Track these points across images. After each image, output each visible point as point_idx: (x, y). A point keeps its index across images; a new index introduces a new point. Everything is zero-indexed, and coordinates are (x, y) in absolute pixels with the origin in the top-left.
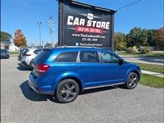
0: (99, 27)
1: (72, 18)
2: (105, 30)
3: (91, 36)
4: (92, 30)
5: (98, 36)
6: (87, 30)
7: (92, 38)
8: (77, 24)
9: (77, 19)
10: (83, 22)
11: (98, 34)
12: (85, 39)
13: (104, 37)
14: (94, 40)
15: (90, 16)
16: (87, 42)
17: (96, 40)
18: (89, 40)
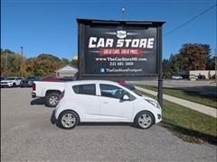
0: (137, 46)
1: (95, 39)
2: (147, 49)
3: (124, 59)
4: (124, 52)
5: (135, 59)
6: (117, 52)
7: (124, 62)
8: (103, 45)
9: (102, 40)
10: (110, 42)
11: (134, 56)
12: (114, 64)
13: (145, 59)
14: (128, 64)
15: (122, 34)
16: (117, 67)
17: (132, 64)
18: (120, 64)
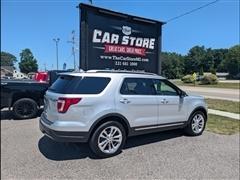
0: (140, 45)
1: (100, 33)
2: (148, 50)
3: (128, 59)
4: (129, 50)
5: (138, 59)
6: (122, 50)
7: (129, 62)
8: (108, 42)
9: (107, 34)
10: (115, 38)
12: (119, 64)
13: (147, 60)
14: (132, 64)
17: (136, 64)
18: (125, 64)
